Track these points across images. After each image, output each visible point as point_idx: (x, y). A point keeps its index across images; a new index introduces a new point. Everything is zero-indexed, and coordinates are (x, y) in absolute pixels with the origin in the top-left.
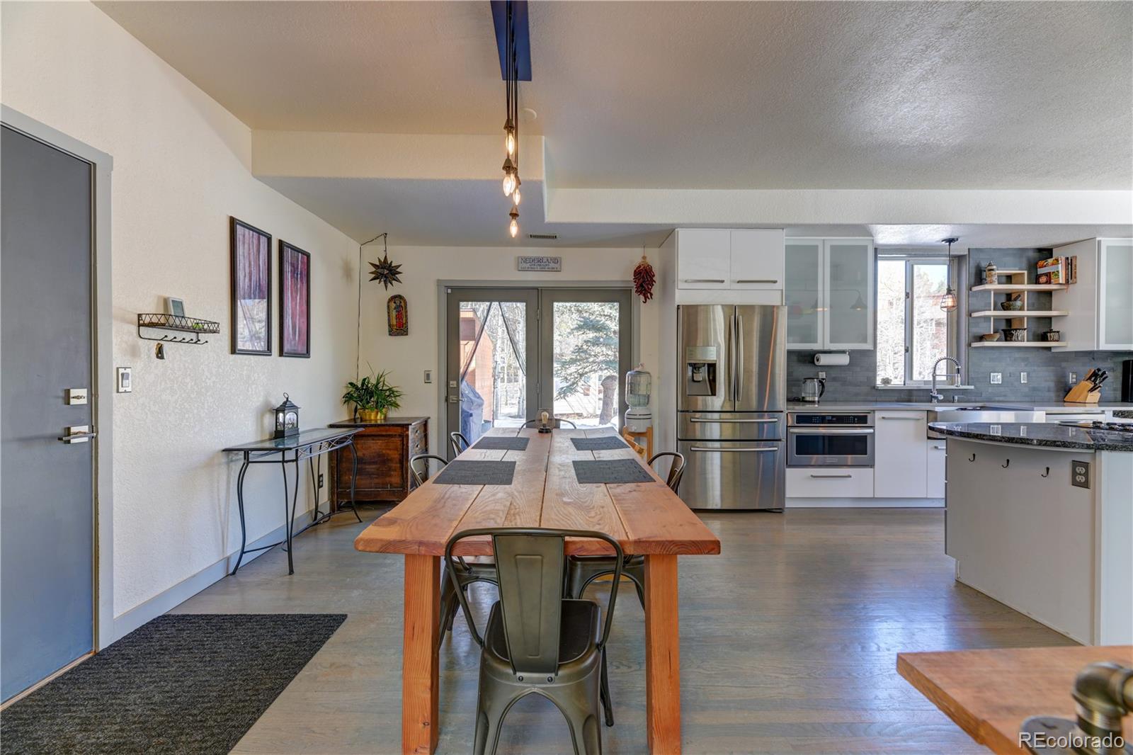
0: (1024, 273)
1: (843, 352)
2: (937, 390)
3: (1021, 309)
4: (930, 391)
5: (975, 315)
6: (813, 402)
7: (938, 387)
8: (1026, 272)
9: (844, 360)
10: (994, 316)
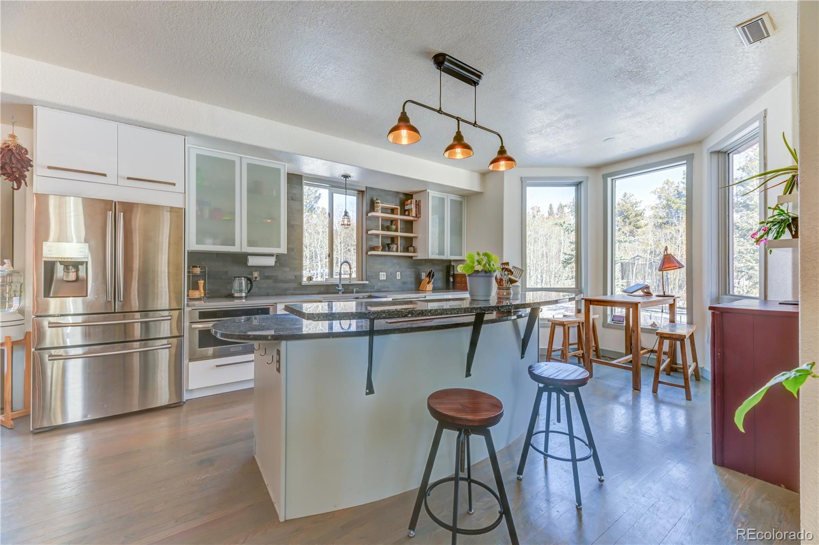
0: (398, 208)
1: (271, 255)
2: (342, 285)
3: (396, 230)
4: (337, 285)
5: (370, 232)
6: (241, 298)
7: (343, 282)
8: (399, 207)
9: (271, 262)
10: (381, 234)
